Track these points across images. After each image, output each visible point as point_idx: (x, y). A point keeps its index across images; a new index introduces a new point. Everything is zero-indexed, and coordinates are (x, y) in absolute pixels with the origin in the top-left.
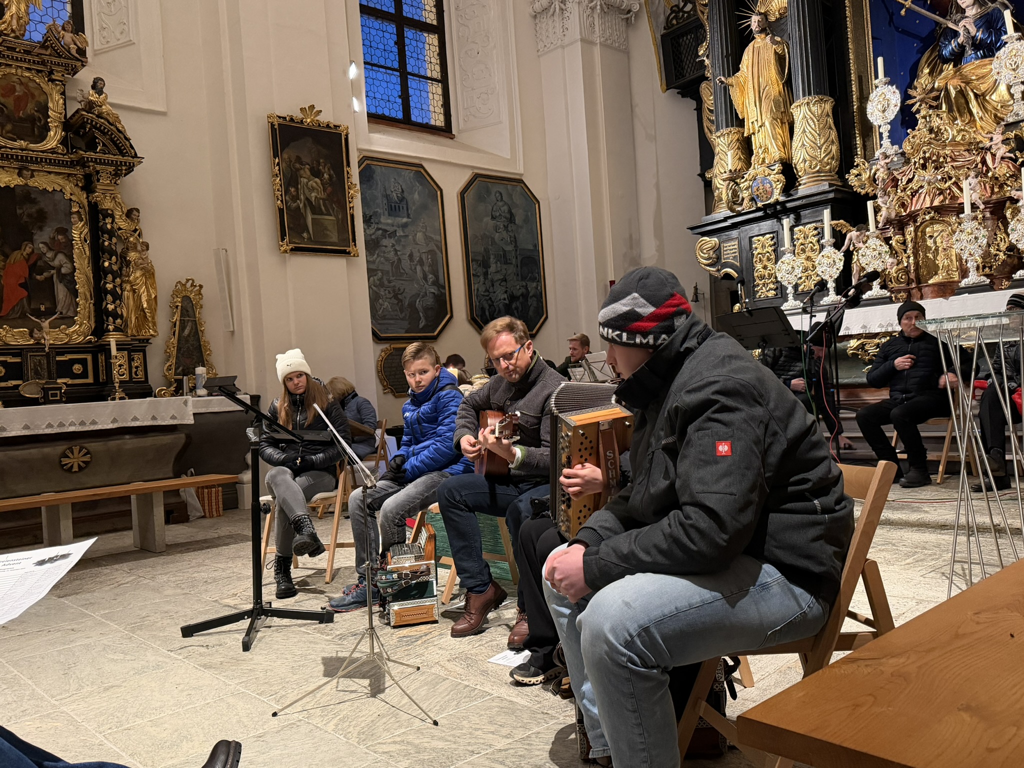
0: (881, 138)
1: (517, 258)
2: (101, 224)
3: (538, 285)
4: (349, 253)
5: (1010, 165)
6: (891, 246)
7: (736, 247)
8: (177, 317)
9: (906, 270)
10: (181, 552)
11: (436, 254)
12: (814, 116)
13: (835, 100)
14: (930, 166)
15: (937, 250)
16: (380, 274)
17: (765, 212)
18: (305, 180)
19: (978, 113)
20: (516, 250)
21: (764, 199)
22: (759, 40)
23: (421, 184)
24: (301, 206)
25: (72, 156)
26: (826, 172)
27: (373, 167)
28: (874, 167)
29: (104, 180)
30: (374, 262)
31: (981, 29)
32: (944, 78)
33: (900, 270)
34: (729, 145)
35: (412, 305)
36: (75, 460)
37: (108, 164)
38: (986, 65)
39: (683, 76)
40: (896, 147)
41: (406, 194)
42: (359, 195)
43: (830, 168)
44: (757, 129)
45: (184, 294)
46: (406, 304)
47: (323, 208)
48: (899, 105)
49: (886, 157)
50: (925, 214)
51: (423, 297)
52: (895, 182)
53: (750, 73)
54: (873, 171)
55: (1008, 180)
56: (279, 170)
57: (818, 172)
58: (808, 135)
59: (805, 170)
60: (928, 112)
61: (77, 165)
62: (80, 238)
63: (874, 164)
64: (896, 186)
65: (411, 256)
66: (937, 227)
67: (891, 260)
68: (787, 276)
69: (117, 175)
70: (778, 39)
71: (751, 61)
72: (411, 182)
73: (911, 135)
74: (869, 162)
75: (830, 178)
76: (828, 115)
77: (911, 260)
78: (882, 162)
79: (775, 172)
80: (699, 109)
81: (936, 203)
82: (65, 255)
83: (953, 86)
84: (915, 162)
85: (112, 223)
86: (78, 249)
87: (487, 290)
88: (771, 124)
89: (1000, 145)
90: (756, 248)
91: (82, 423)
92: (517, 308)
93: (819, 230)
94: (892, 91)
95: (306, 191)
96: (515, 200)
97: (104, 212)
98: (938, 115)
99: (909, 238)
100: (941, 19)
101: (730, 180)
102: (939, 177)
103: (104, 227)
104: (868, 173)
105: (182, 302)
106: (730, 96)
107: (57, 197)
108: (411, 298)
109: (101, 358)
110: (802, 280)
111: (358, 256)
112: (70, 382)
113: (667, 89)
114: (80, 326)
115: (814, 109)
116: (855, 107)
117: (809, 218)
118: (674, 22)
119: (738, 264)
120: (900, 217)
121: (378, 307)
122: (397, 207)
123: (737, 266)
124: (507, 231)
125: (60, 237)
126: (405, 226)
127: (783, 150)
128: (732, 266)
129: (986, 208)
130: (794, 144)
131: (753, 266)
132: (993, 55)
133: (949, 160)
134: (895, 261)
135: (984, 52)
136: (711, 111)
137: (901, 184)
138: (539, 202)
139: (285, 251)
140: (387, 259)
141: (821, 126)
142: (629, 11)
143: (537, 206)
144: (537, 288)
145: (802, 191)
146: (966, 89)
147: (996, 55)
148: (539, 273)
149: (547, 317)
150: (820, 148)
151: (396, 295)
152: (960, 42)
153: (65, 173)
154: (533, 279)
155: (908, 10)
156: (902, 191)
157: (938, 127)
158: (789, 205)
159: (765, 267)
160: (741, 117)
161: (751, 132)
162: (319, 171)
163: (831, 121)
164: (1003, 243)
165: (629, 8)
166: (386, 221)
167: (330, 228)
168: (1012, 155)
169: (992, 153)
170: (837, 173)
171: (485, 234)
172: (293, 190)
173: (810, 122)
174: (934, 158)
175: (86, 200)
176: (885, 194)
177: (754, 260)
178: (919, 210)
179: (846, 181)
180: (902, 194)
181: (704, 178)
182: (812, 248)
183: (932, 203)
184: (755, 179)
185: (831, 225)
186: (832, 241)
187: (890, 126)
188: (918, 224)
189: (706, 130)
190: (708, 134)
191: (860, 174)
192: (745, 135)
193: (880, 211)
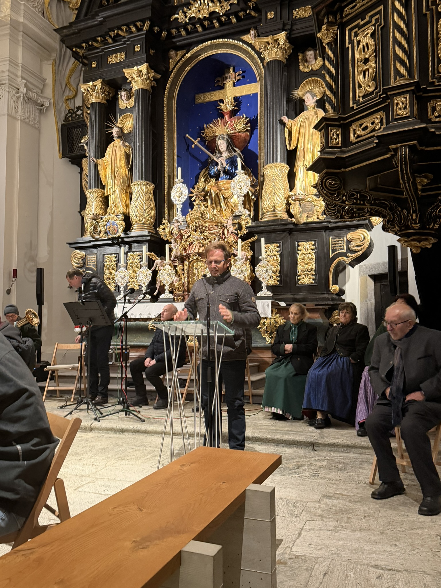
0: (177, 211)
5: (235, 237)
6: (176, 272)
7: (95, 259)
9: (183, 285)
12: (143, 192)
13: (155, 186)
14: (198, 231)
15: (198, 276)
17: (113, 241)
19: (224, 207)
21: (113, 233)
22: (117, 142)
26: (147, 225)
28: (172, 226)
31: (228, 165)
32: (210, 186)
33: (180, 284)
34: (96, 198)
38: (229, 183)
39: (73, 152)
40: (184, 217)
43: (150, 223)
44: (112, 192)
48: (187, 195)
49: (178, 222)
50: (194, 256)
52: (182, 235)
53: (110, 160)
54: (171, 228)
55: (233, 244)
57: (143, 223)
58: (139, 202)
59: (136, 221)
60: (199, 202)
63: (172, 225)
64: (181, 239)
66: (200, 264)
67: (176, 278)
68: (121, 280)
70: (127, 144)
71: (111, 152)
73: (190, 213)
74: (170, 223)
75: (149, 228)
76: (151, 193)
77: (186, 280)
78: (176, 225)
80: (81, 173)
81: (201, 251)
83: (214, 190)
84: (191, 228)
88: (120, 191)
89: (231, 226)
90: (106, 261)
93: (141, 256)
94: (184, 187)
98: (204, 205)
99: (186, 267)
100: (211, 155)
101: (93, 220)
102: (202, 238)
104: (169, 229)
106: (98, 170)
110: (130, 283)
113: (63, 157)
115: (143, 188)
116: (166, 192)
117: (136, 249)
118: (70, 119)
120: (182, 255)
127: (125, 208)
130: (132, 206)
131: (104, 271)
132: (232, 179)
133: (207, 229)
135: (229, 176)
136: (87, 176)
137: (185, 238)
141: (147, 198)
142: (42, 105)
145: (134, 232)
146: (219, 194)
150: (145, 211)
152: (219, 169)
155: (196, 146)
156: (184, 242)
157: (203, 211)
158: (126, 240)
159: (110, 273)
160: (103, 184)
161: (108, 194)
163: (152, 197)
165: (42, 103)
168: (236, 232)
169: (227, 229)
170: (153, 226)
173: (141, 195)
174: (200, 227)
176: (175, 242)
177: (105, 268)
178: (192, 253)
179: (157, 231)
180: (184, 243)
181: (81, 215)
182: (136, 266)
183: (198, 251)
184: (108, 221)
185: (147, 255)
186: (147, 263)
187: (182, 206)
188: (191, 261)
189: (84, 187)
190: (85, 189)
191: (164, 229)
192: (105, 195)
193: (172, 251)
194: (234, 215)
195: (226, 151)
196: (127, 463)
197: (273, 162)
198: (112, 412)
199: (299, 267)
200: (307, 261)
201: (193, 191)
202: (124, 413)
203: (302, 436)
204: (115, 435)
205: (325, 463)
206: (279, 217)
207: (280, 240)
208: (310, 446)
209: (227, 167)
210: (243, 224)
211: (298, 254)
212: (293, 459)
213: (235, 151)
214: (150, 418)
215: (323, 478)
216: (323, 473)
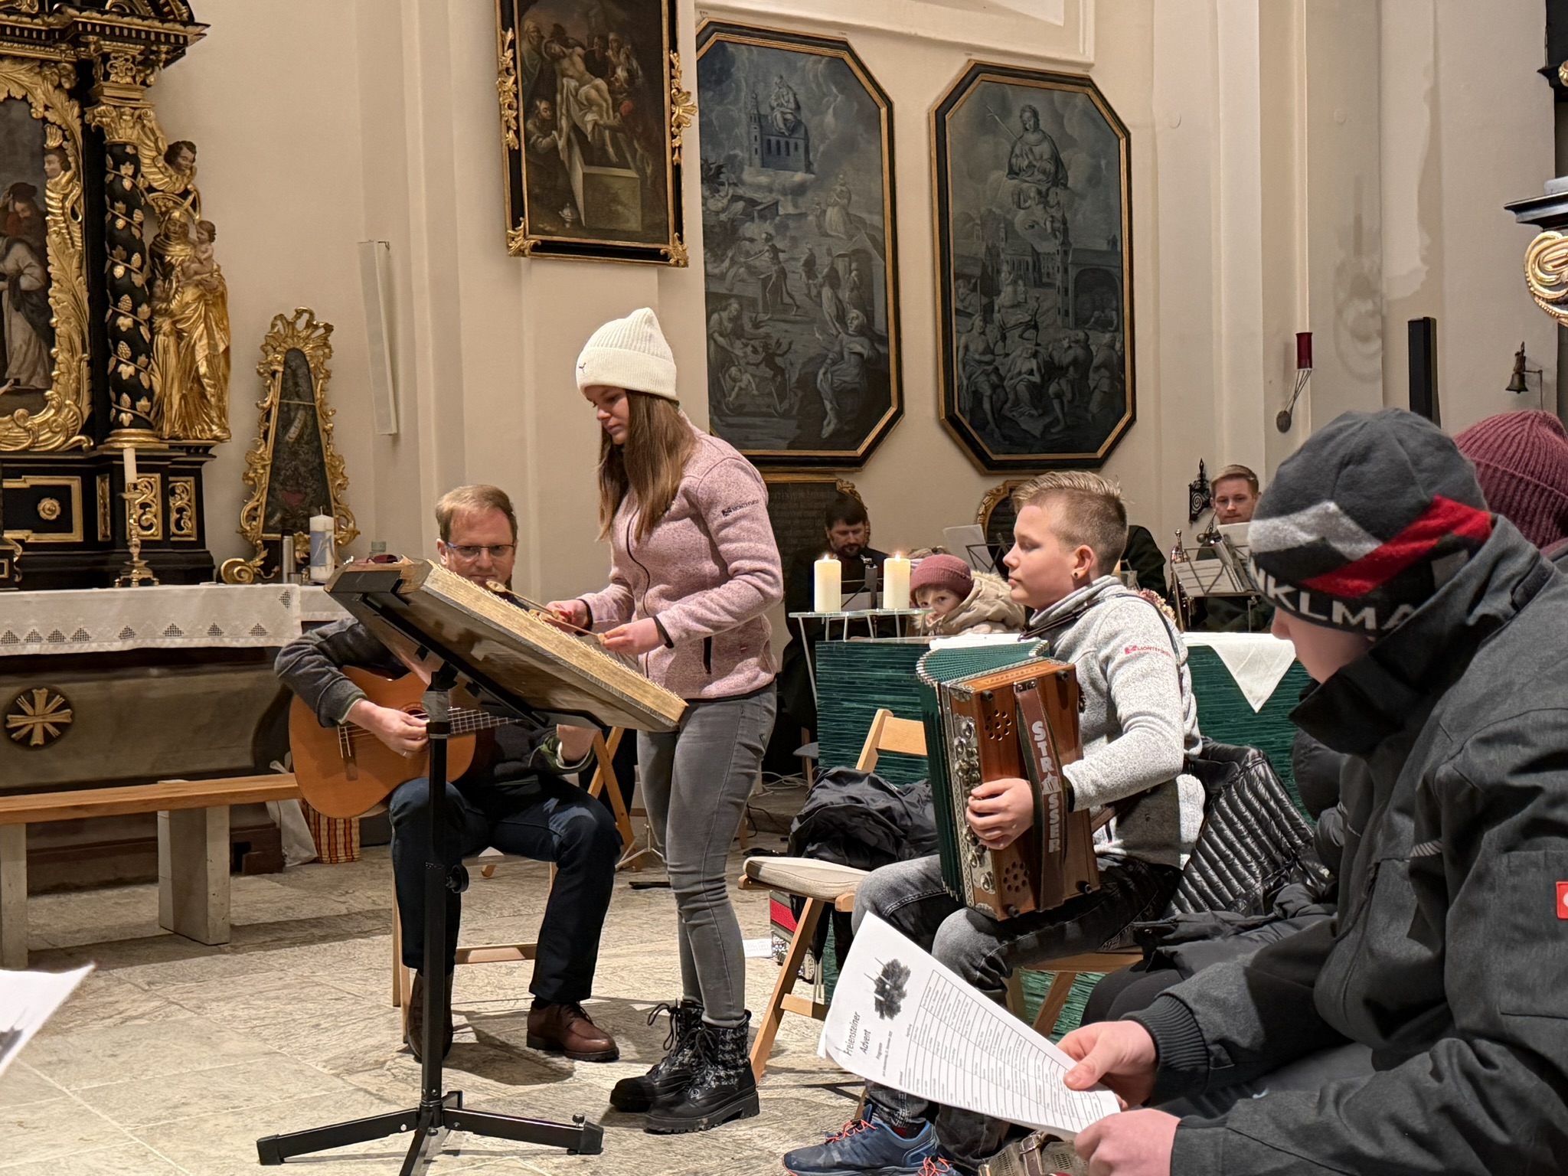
1: (1066, 271)
2: (110, 177)
3: (1114, 340)
4: (665, 258)
8: (272, 398)
10: (264, 946)
11: (870, 258)
16: (735, 306)
18: (573, 83)
20: (1066, 253)
23: (842, 90)
24: (561, 144)
25: (51, 20)
27: (731, 48)
29: (120, 76)
30: (722, 277)
35: (807, 382)
36: (38, 719)
37: (128, 39)
41: (805, 115)
42: (695, 120)
45: (290, 343)
46: (794, 379)
47: (611, 150)
51: (834, 363)
56: (514, 59)
61: (62, 40)
62: (63, 208)
65: (810, 265)
69: (147, 63)
72: (819, 85)
82: (31, 248)
85: (134, 176)
86: (58, 233)
87: (988, 350)
91: (56, 637)
92: (1059, 396)
95: (574, 108)
96: (1069, 130)
97: (116, 150)
103: (116, 186)
105: (286, 363)
107: (17, 112)
108: (804, 365)
109: (102, 487)
111: (686, 265)
112: (32, 538)
114: (58, 411)
121: (727, 384)
122: (783, 144)
124: (1046, 204)
125: (19, 206)
126: (799, 190)
138: (1127, 135)
139: (520, 252)
140: (751, 270)
143: (1123, 142)
144: (1112, 347)
148: (1119, 311)
149: (1133, 419)
151: (771, 356)
153: (33, 59)
154: (1105, 325)
162: (606, 59)
166: (755, 178)
167: (624, 196)
171: (990, 211)
172: (543, 105)
175: (78, 122)
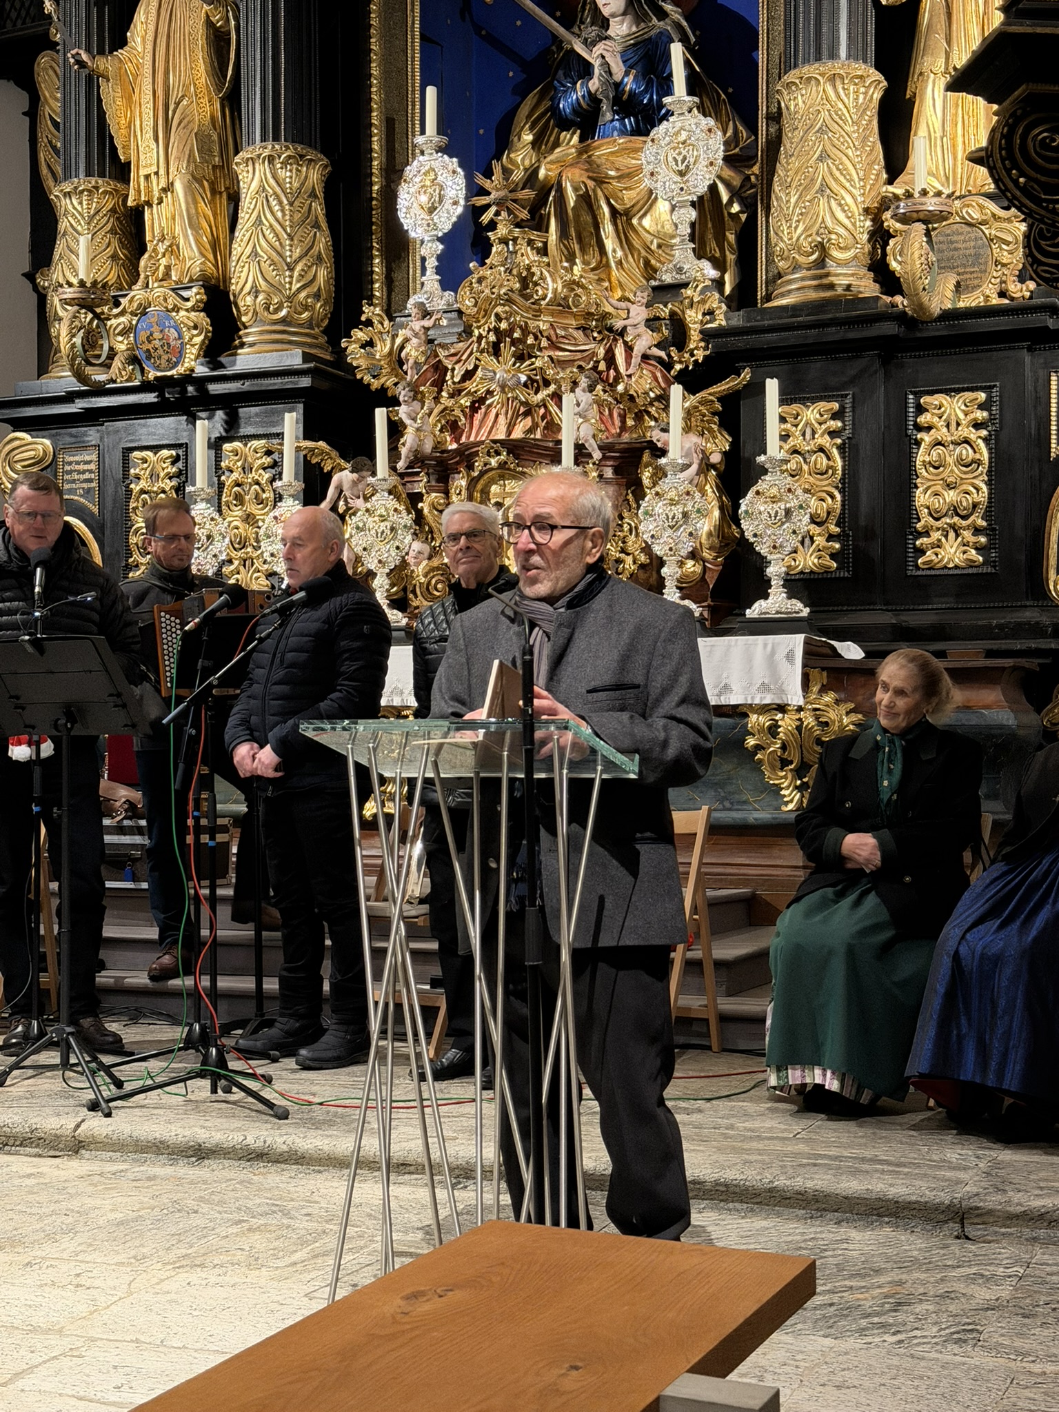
0: (424, 270)
5: (659, 375)
6: (419, 519)
7: (93, 466)
12: (284, 191)
13: (333, 163)
14: (508, 351)
17: (161, 395)
19: (614, 251)
21: (164, 363)
26: (301, 326)
31: (634, 71)
32: (557, 161)
33: (433, 569)
34: (92, 218)
38: (637, 150)
40: (449, 295)
43: (311, 318)
44: (156, 194)
48: (462, 202)
49: (426, 314)
50: (489, 454)
52: (440, 370)
53: (149, 57)
54: (398, 341)
55: (651, 404)
57: (283, 321)
58: (267, 233)
59: (255, 312)
60: (510, 231)
63: (402, 326)
64: (439, 384)
66: (512, 486)
67: (417, 546)
71: (152, 27)
73: (476, 276)
74: (391, 319)
75: (309, 340)
76: (313, 195)
78: (417, 325)
79: (189, 304)
80: (33, 113)
81: (517, 434)
83: (572, 182)
84: (480, 337)
88: (188, 189)
89: (642, 328)
90: (138, 478)
93: (276, 456)
94: (450, 168)
98: (530, 243)
100: (561, 30)
101: (82, 307)
102: (523, 378)
104: (388, 346)
106: (100, 100)
110: (232, 568)
115: (283, 174)
116: (376, 188)
117: (255, 425)
119: (95, 510)
120: (443, 452)
123: (92, 514)
127: (211, 257)
128: (80, 513)
129: (604, 458)
130: (237, 249)
131: (128, 518)
132: (648, 135)
133: (544, 343)
134: (426, 549)
135: (637, 122)
136: (56, 125)
137: (452, 380)
141: (297, 216)
145: (245, 360)
146: (596, 195)
147: (652, 134)
150: (291, 270)
152: (593, 90)
156: (452, 396)
157: (528, 268)
158: (214, 388)
160: (122, 157)
161: (143, 199)
163: (319, 209)
164: (633, 537)
168: (662, 354)
169: (625, 343)
170: (325, 332)
173: (274, 203)
174: (516, 335)
176: (415, 398)
177: (132, 505)
178: (482, 442)
179: (341, 353)
180: (450, 403)
181: (35, 287)
182: (257, 496)
183: (509, 432)
184: (144, 313)
185: (298, 449)
186: (299, 485)
187: (441, 247)
188: (476, 474)
189: (44, 171)
190: (50, 182)
191: (370, 344)
192: (130, 203)
193: (402, 436)
194: (653, 283)
195: (624, 14)
196: (213, 1280)
197: (818, 58)
198: (159, 1080)
199: (921, 498)
200: (953, 471)
201: (487, 184)
202: (206, 1083)
203: (918, 1183)
204: (169, 1170)
205: (1004, 1291)
206: (840, 291)
207: (844, 386)
208: (946, 1222)
209: (630, 83)
210: (693, 318)
211: (918, 443)
212: (878, 1272)
213: (662, 15)
214: (310, 1103)
215: (997, 1349)
216: (995, 1329)
